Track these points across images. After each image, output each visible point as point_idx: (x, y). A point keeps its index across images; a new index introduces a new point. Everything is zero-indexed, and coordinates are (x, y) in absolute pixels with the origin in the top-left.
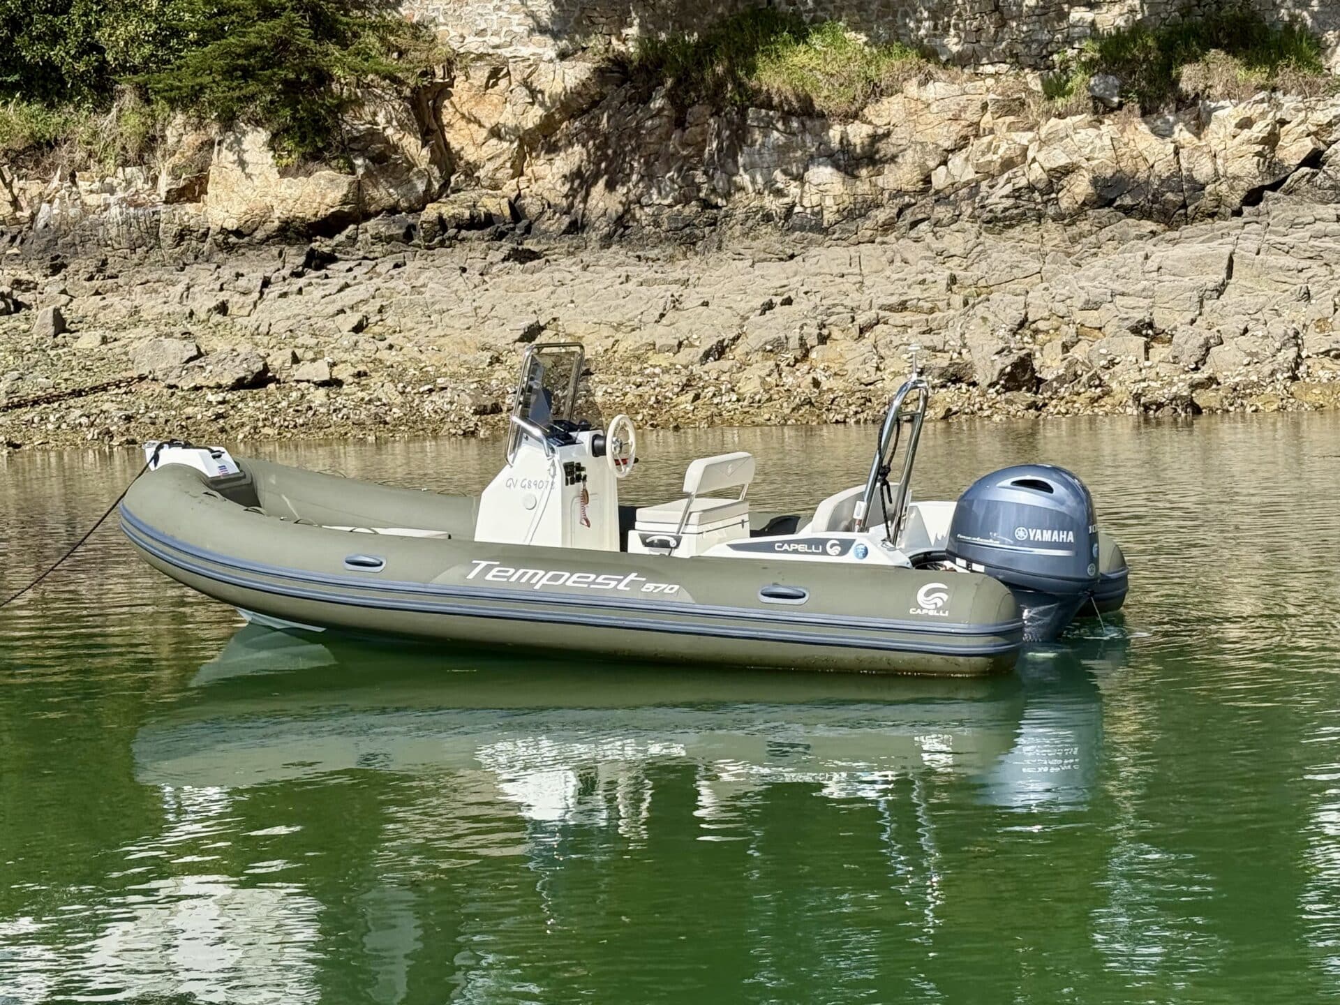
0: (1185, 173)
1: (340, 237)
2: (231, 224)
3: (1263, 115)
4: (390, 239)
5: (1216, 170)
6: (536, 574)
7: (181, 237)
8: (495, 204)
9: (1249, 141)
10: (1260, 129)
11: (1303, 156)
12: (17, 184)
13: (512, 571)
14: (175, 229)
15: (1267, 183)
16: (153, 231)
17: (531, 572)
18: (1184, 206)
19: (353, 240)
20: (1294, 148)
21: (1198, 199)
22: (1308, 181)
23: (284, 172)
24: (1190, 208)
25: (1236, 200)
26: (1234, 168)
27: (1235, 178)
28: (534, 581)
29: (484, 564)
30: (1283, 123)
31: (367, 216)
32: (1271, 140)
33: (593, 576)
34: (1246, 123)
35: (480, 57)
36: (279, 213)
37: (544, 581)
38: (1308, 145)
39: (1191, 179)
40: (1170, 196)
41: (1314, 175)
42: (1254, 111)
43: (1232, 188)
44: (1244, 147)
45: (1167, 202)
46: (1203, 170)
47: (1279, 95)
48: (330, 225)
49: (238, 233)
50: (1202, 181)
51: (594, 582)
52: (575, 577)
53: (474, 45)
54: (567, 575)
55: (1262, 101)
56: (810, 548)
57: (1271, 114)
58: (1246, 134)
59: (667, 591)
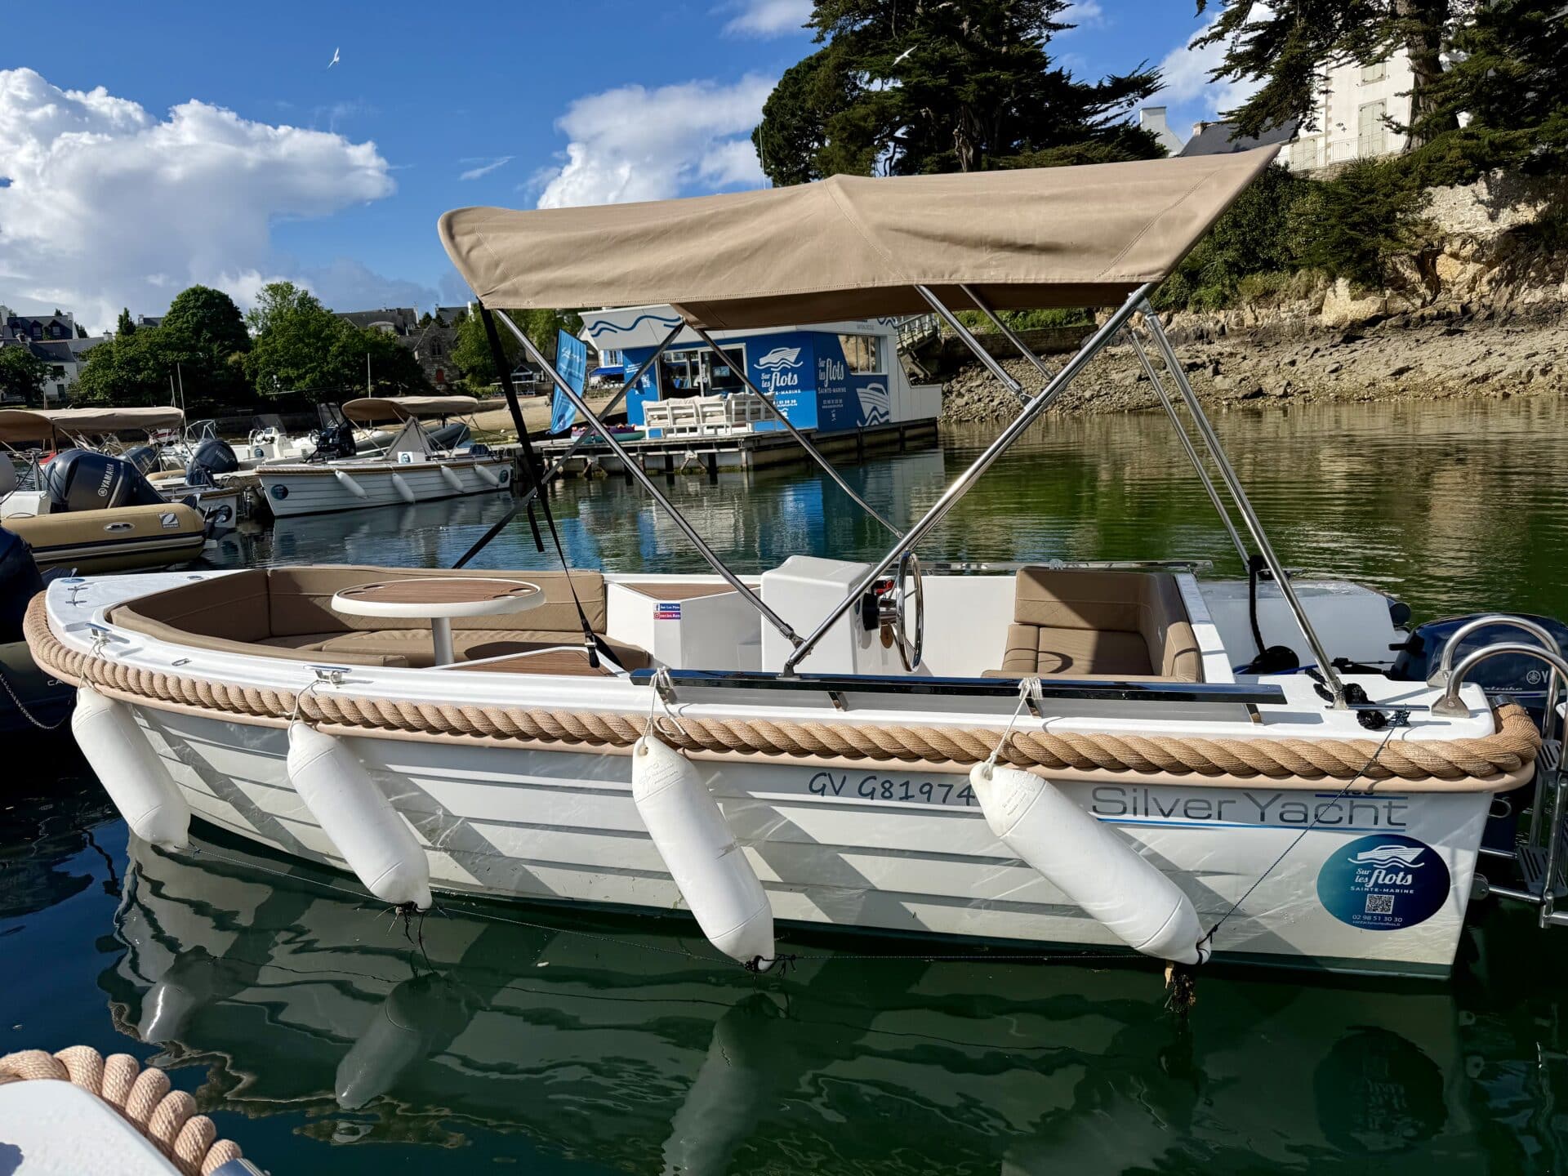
1: (1378, 327)
2: (1330, 324)
4: (1397, 326)
7: (1313, 330)
8: (1455, 308)
12: (1257, 311)
14: (1311, 326)
16: (1302, 328)
19: (1383, 328)
23: (1354, 298)
31: (1390, 316)
35: (1458, 235)
36: (1350, 317)
48: (1373, 321)
49: (1333, 327)
53: (1457, 229)
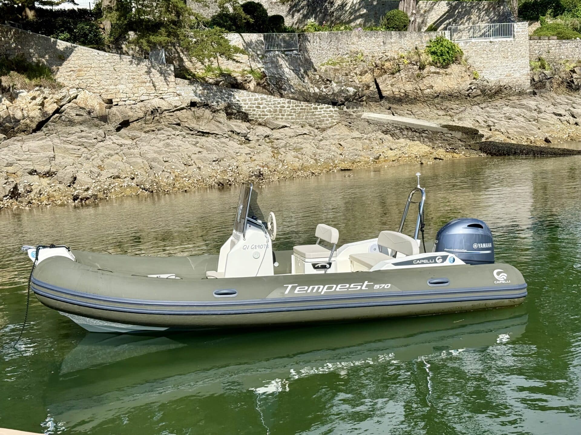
0: (12, 116)
3: (39, 95)
5: (23, 115)
6: (319, 288)
9: (36, 105)
10: (39, 100)
11: (54, 110)
13: (306, 288)
15: (44, 119)
17: (316, 287)
18: (13, 128)
20: (50, 107)
21: (17, 125)
22: (59, 119)
24: (16, 129)
25: (34, 126)
26: (32, 114)
27: (33, 118)
28: (320, 290)
29: (290, 286)
30: (45, 98)
32: (42, 104)
33: (348, 285)
34: (34, 98)
37: (325, 290)
38: (55, 106)
39: (14, 118)
40: (7, 124)
41: (61, 117)
42: (36, 94)
43: (32, 121)
44: (35, 107)
45: (6, 126)
46: (18, 115)
47: (42, 88)
50: (19, 119)
51: (349, 288)
52: (339, 286)
54: (335, 286)
55: (38, 90)
56: (429, 261)
57: (41, 95)
58: (34, 102)
59: (386, 287)
